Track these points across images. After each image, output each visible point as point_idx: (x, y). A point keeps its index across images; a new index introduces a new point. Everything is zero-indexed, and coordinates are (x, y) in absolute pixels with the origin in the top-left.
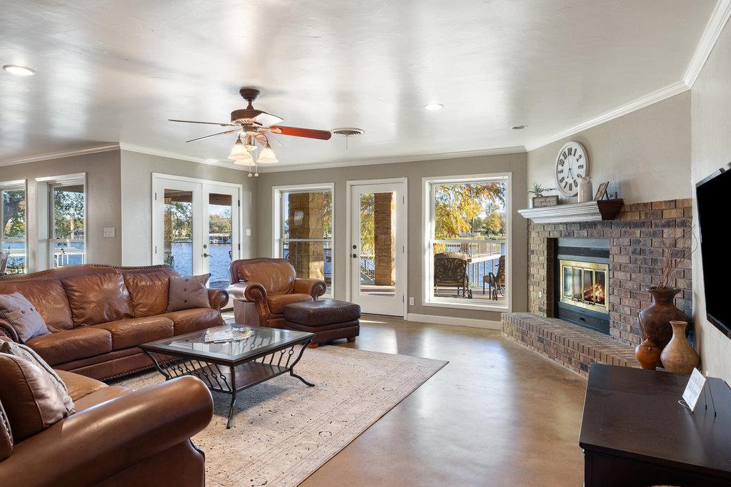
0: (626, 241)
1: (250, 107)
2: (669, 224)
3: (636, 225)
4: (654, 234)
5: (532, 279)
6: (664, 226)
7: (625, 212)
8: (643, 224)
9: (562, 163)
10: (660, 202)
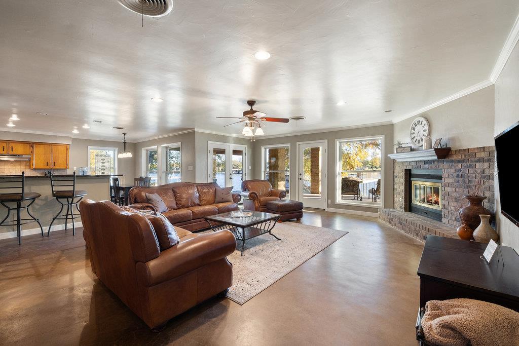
0: (452, 170)
1: (252, 109)
2: (479, 161)
3: (459, 161)
4: (470, 166)
5: (396, 191)
6: (477, 162)
7: (452, 154)
8: (463, 161)
9: (414, 129)
10: (474, 148)
